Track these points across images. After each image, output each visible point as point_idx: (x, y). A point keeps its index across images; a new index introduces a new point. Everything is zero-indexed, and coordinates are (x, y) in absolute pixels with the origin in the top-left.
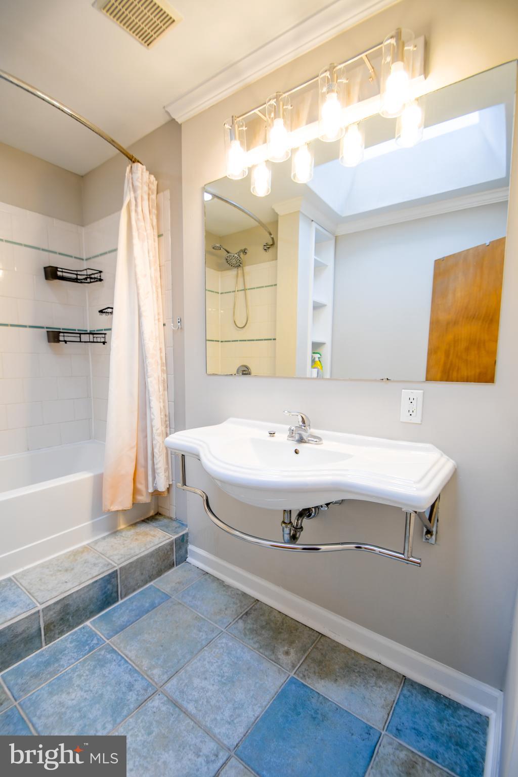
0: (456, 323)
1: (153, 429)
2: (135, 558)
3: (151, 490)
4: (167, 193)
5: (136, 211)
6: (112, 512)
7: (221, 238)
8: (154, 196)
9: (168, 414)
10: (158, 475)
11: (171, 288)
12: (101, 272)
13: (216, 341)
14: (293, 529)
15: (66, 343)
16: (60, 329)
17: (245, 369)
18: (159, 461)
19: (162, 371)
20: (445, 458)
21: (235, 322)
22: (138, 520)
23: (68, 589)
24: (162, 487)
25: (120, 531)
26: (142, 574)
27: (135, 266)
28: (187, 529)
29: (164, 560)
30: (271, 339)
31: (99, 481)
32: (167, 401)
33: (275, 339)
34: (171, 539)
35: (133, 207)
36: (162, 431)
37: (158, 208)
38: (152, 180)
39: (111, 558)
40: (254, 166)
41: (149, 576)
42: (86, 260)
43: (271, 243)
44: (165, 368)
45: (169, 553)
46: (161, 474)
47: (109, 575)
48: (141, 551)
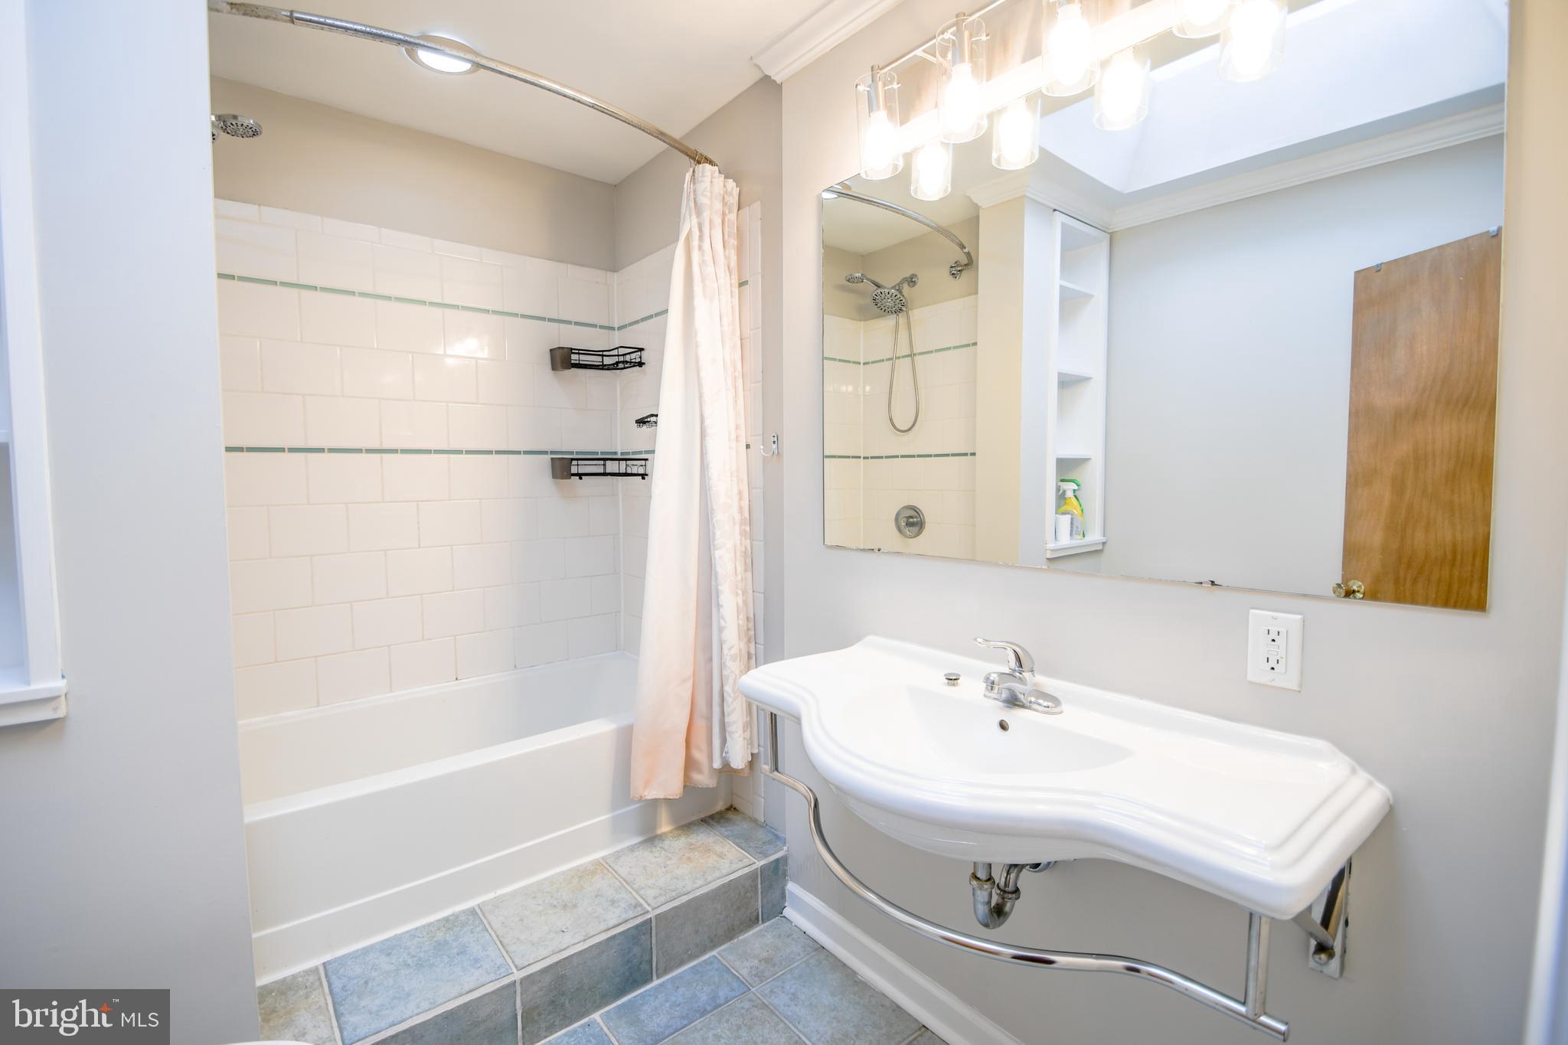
0: (1417, 415)
1: (723, 646)
2: (685, 899)
3: (717, 764)
4: (757, 207)
5: (700, 248)
6: (646, 800)
7: (865, 258)
8: (732, 217)
9: (752, 616)
10: (730, 736)
11: (761, 379)
12: (641, 350)
13: (853, 457)
14: (999, 891)
15: (581, 478)
16: (572, 453)
17: (913, 513)
18: (735, 709)
19: (743, 533)
20: (1363, 776)
21: (891, 419)
22: (695, 818)
23: (564, 947)
24: (738, 761)
25: (660, 838)
26: (697, 932)
27: (697, 346)
28: (785, 848)
29: (739, 908)
30: (966, 454)
31: (625, 739)
32: (750, 592)
33: (973, 454)
34: (754, 867)
35: (695, 243)
36: (740, 650)
37: (740, 234)
38: (729, 190)
39: (642, 892)
40: (916, 150)
41: (709, 937)
42: (620, 328)
43: (964, 260)
44: (748, 529)
45: (749, 895)
46: (737, 735)
47: (637, 927)
48: (695, 886)
